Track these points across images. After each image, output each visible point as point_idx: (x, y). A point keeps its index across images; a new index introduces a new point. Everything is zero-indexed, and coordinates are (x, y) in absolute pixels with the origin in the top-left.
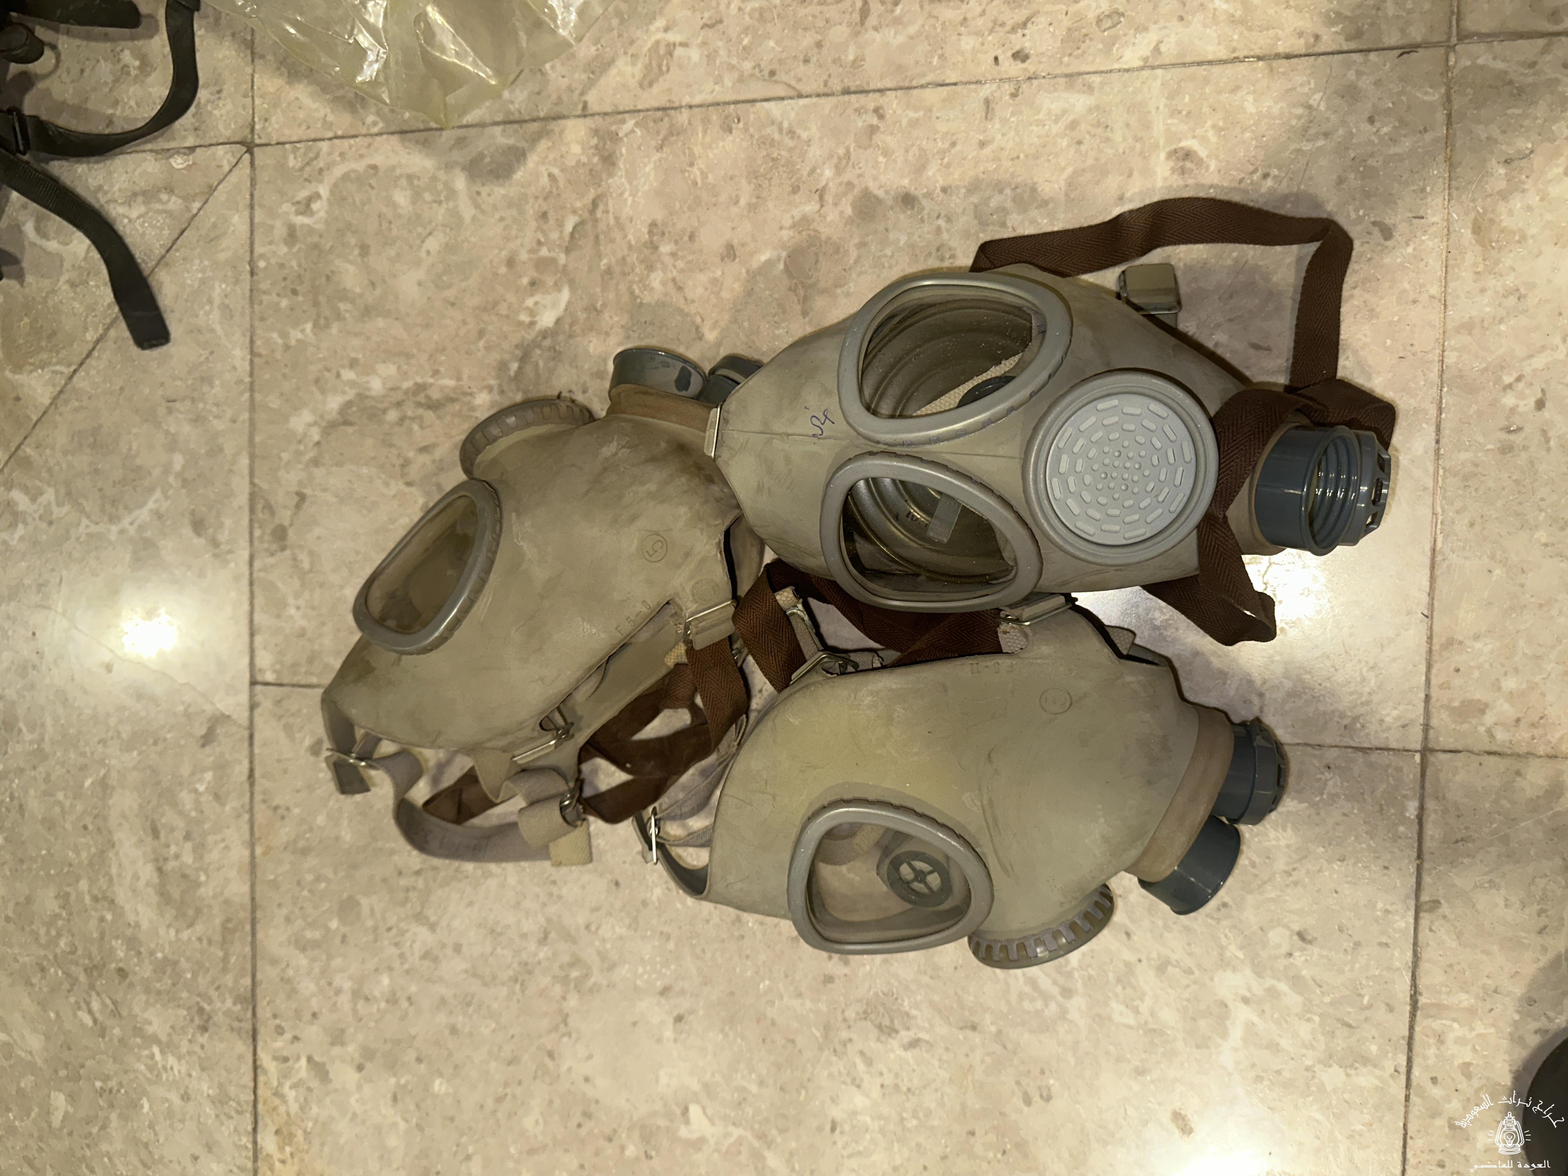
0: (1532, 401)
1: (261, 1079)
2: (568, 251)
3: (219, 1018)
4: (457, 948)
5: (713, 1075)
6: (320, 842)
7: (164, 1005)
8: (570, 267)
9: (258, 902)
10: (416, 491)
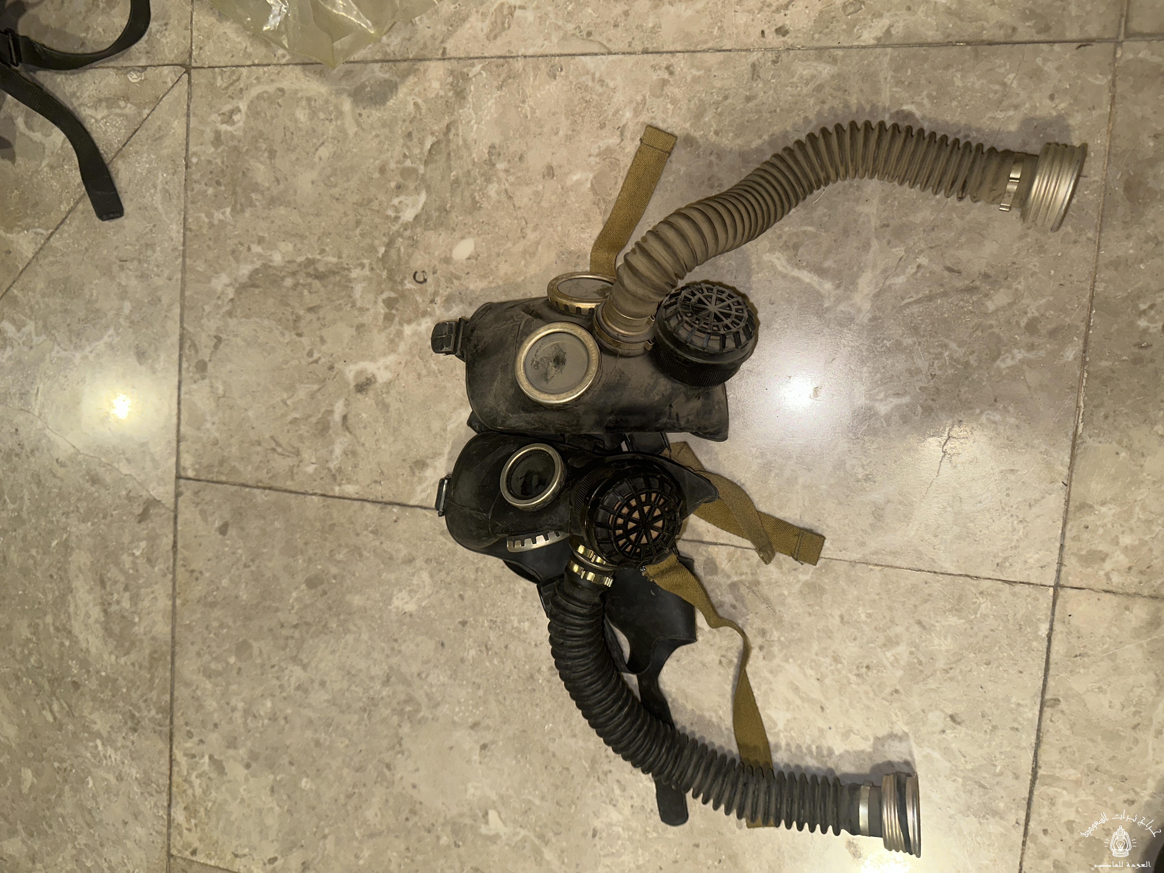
1: (175, 769)
2: (426, 163)
3: (146, 723)
4: (323, 684)
5: (507, 790)
6: (224, 599)
7: (105, 711)
8: (427, 176)
9: (177, 639)
10: (305, 340)
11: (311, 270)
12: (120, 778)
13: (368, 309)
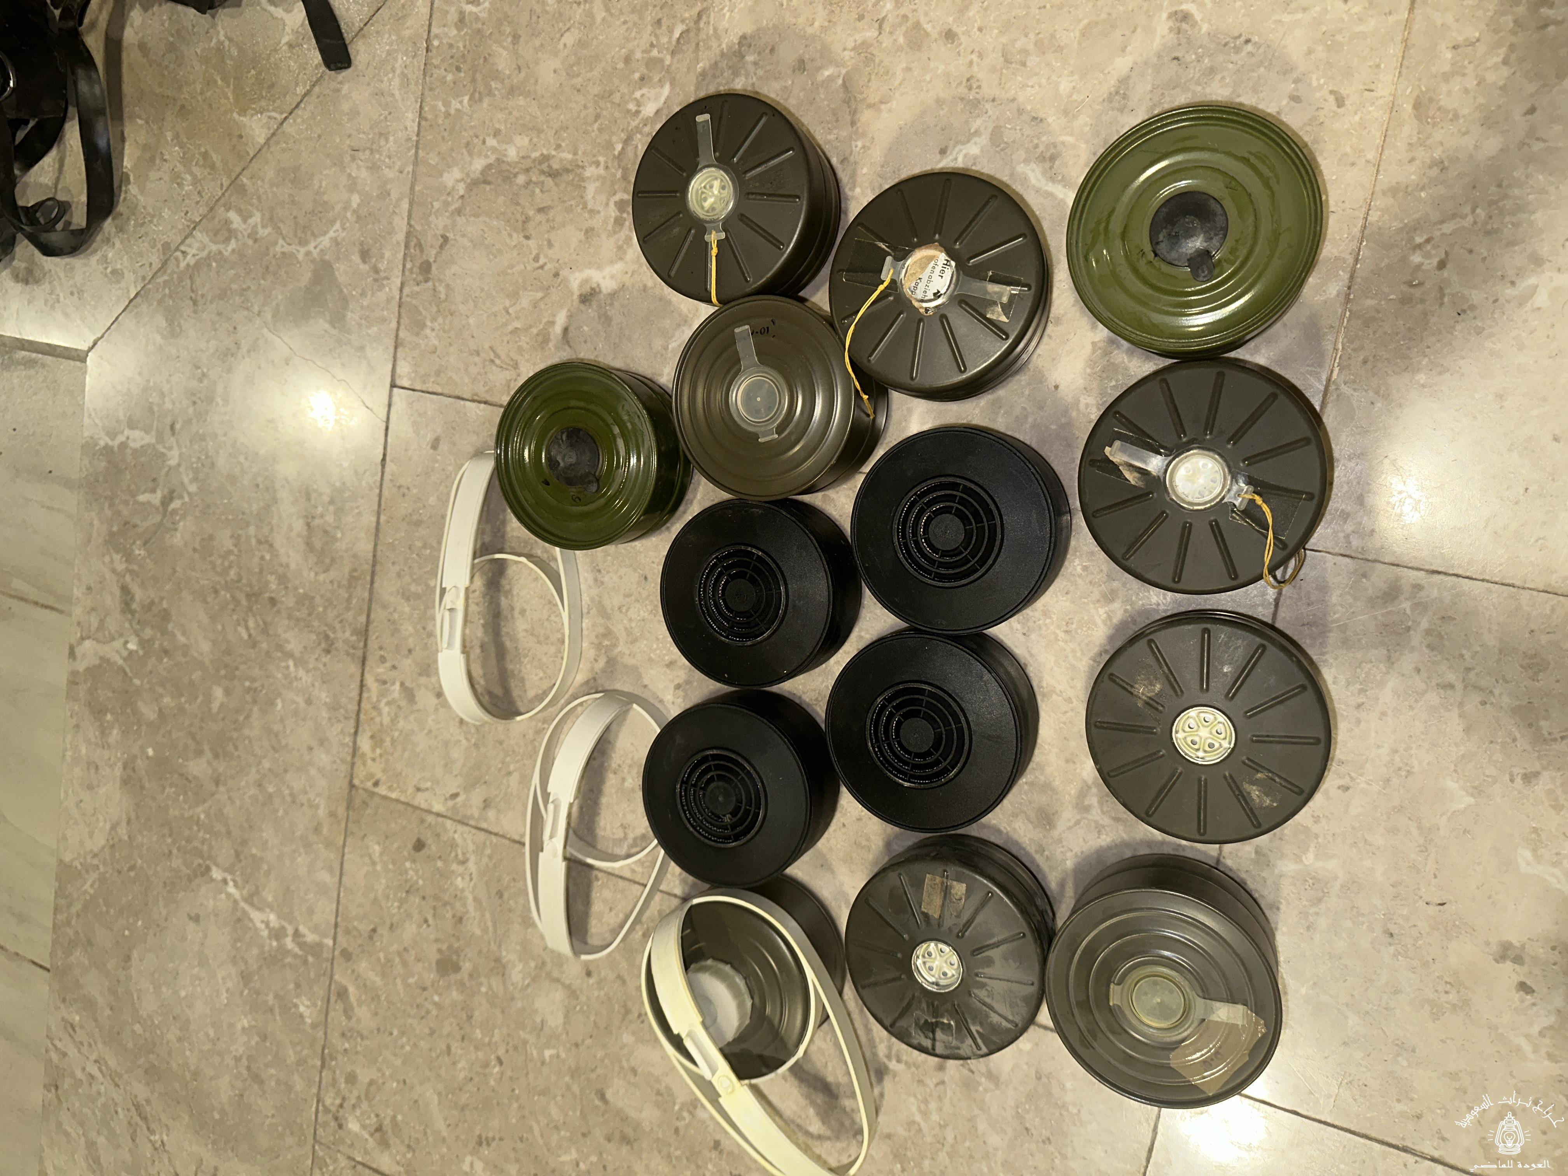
0: (1435, 261)
1: (365, 695)
2: (673, 54)
3: (339, 644)
6: (431, 517)
7: (300, 630)
8: (673, 68)
9: (378, 558)
10: (532, 243)
11: (544, 167)
12: (309, 702)
13: (599, 212)
